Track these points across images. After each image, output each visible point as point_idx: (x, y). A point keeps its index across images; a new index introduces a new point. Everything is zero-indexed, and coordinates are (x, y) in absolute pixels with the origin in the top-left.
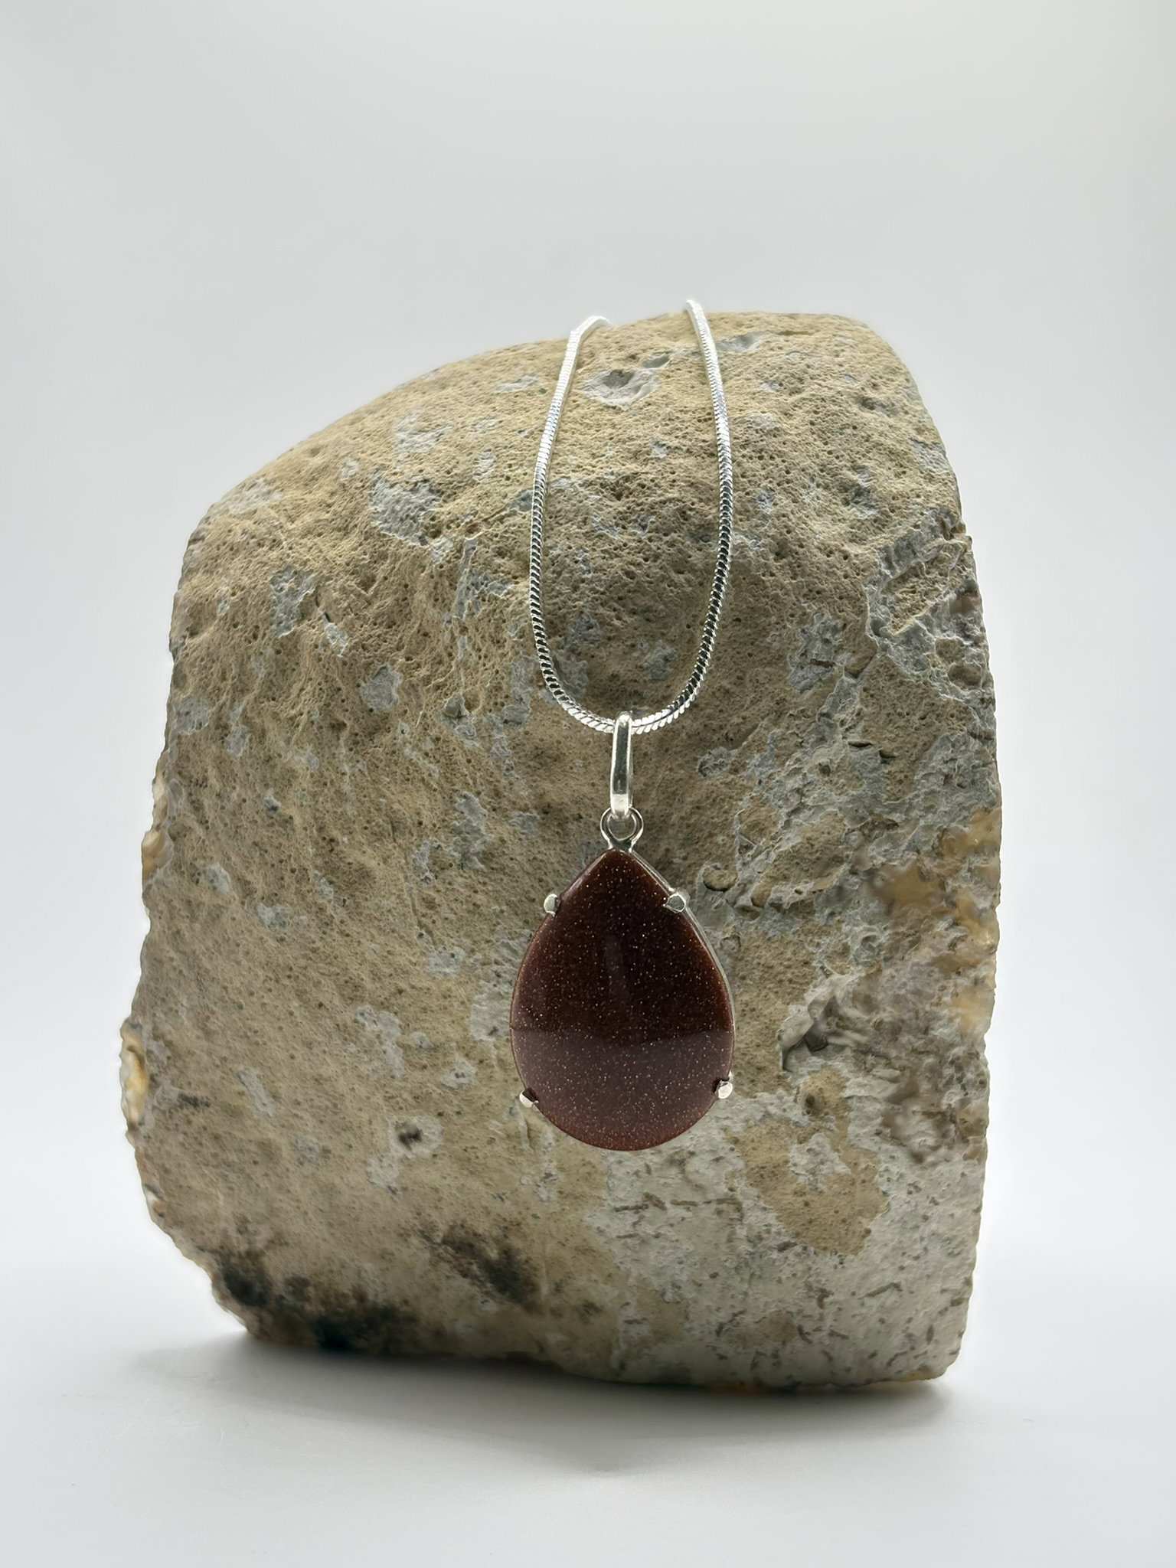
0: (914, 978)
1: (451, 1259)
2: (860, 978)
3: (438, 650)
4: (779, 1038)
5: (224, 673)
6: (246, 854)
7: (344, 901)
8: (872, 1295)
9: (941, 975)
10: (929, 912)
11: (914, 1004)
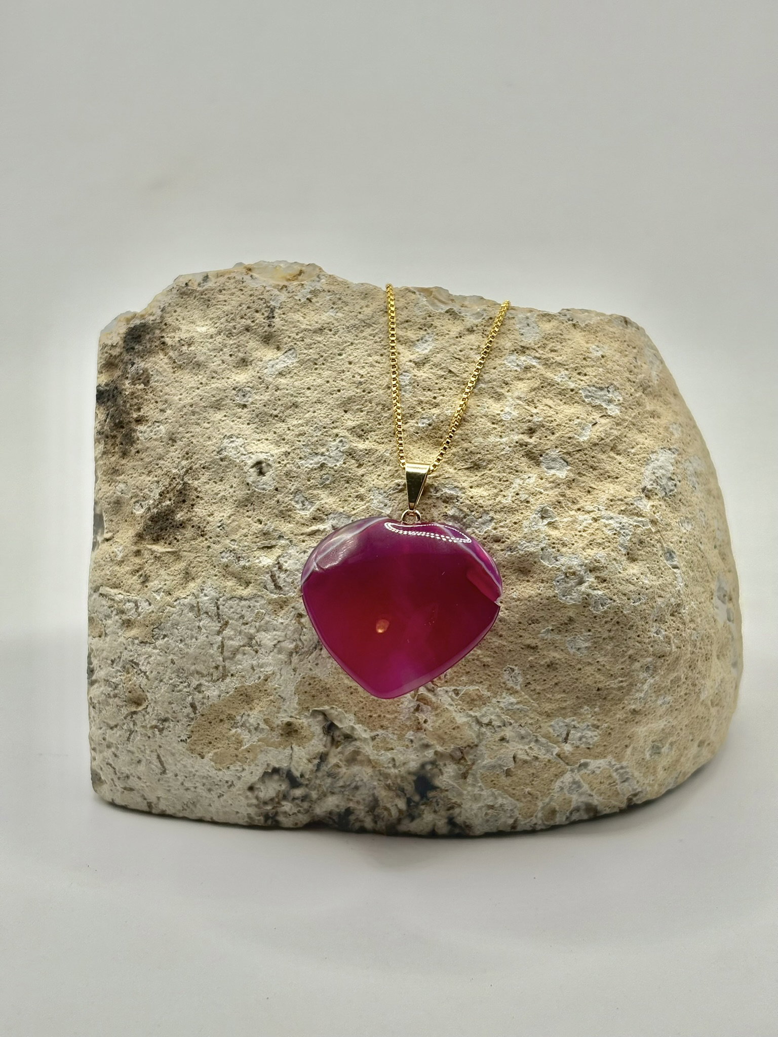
0: (366, 786)
1: (172, 487)
2: (369, 755)
3: (581, 501)
4: (333, 708)
5: (555, 351)
6: (443, 365)
7: (417, 433)
8: (159, 757)
9: (367, 802)
10: (408, 796)
11: (349, 785)
